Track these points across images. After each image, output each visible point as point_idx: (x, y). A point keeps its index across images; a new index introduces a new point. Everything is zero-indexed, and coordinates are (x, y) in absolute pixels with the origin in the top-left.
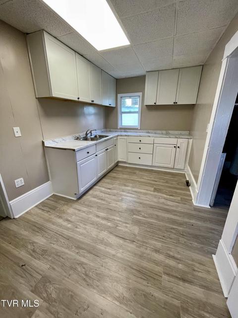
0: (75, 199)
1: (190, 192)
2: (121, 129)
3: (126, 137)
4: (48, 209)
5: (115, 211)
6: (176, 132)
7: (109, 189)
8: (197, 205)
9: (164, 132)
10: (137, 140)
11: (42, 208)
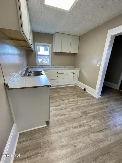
0: (46, 125)
1: (88, 93)
2: (39, 65)
3: (48, 71)
4: (33, 153)
5: (78, 118)
6: (69, 67)
7: (58, 106)
8: (97, 97)
9: (64, 67)
10: (55, 72)
11: (26, 156)
